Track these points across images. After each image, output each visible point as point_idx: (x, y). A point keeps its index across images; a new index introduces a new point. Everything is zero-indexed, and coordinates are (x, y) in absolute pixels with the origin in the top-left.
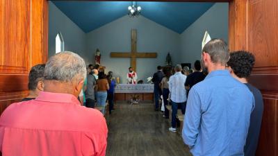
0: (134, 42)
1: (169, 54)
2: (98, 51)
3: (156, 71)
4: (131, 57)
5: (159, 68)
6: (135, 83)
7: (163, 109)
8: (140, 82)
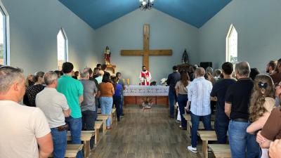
0: (146, 38)
1: (185, 51)
2: (107, 48)
3: (171, 71)
4: (143, 55)
5: (175, 68)
6: (148, 84)
7: (179, 118)
8: (153, 83)
